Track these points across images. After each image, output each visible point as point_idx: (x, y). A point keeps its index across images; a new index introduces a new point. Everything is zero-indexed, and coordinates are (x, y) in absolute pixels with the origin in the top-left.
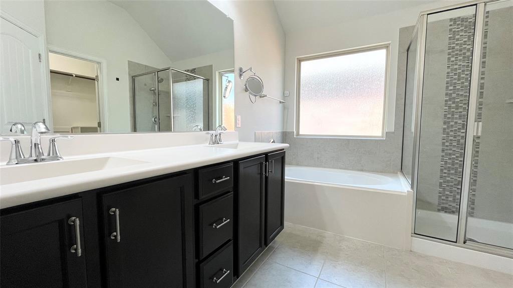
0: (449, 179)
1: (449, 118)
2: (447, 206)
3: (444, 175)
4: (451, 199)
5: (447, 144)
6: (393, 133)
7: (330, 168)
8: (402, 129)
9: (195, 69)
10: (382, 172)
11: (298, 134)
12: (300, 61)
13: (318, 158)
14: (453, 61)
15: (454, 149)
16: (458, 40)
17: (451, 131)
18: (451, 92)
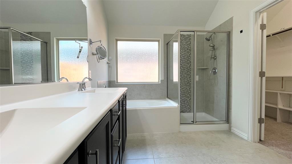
0: (183, 98)
1: (182, 74)
2: (183, 110)
3: (182, 97)
4: (184, 107)
5: (182, 84)
6: (163, 80)
7: (136, 99)
8: (167, 78)
9: (32, 32)
10: (160, 99)
11: (117, 82)
12: (117, 40)
13: (130, 95)
14: (182, 51)
15: (184, 86)
16: (183, 43)
17: (183, 79)
18: (182, 63)
